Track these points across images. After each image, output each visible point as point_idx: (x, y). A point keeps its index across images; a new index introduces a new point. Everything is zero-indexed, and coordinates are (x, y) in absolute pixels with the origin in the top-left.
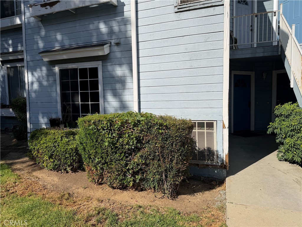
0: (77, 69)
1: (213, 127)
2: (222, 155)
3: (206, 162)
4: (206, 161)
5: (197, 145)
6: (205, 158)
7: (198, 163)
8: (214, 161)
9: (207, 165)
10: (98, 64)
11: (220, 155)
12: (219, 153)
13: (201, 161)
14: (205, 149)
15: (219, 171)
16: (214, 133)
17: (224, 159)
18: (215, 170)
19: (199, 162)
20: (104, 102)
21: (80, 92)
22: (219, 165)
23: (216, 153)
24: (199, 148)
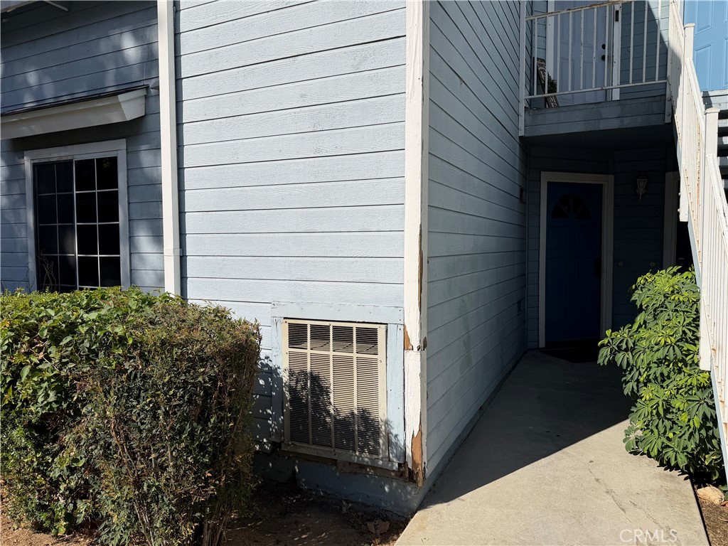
0: (70, 162)
1: (375, 342)
2: (401, 438)
3: (356, 456)
4: (357, 453)
5: (332, 400)
6: (354, 444)
7: (335, 458)
8: (377, 454)
9: (363, 467)
10: (116, 149)
11: (396, 436)
12: (393, 428)
13: (343, 452)
14: (352, 414)
15: (397, 488)
16: (379, 363)
17: (409, 452)
18: (385, 485)
19: (337, 455)
20: (131, 254)
21: (77, 225)
22: (394, 469)
23: (383, 427)
24: (336, 410)
